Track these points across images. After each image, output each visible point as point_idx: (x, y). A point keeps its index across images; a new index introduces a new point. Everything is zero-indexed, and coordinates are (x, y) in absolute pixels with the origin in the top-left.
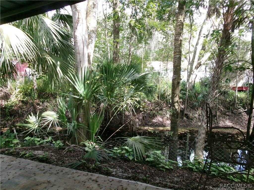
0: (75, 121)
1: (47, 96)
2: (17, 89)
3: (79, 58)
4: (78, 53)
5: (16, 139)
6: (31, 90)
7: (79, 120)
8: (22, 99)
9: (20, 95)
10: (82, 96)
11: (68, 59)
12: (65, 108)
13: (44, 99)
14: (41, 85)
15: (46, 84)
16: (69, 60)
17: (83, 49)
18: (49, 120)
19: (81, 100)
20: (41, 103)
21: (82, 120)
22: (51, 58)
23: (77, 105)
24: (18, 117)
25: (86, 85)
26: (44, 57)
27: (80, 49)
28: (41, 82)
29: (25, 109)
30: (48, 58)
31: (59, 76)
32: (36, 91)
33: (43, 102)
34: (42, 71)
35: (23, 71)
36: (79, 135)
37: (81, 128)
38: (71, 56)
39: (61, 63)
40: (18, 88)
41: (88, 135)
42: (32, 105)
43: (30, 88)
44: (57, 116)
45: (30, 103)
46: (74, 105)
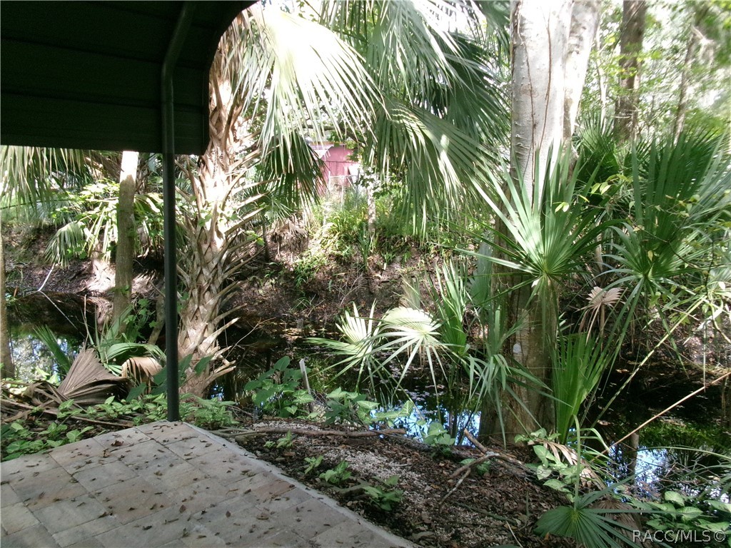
0: (500, 356)
1: (403, 244)
2: (326, 223)
3: (529, 110)
4: (525, 92)
5: (305, 388)
6: (361, 226)
7: (514, 351)
8: (336, 252)
9: (333, 240)
10: (531, 261)
11: (477, 125)
12: (462, 301)
13: (394, 253)
14: (386, 213)
15: (402, 211)
16: (480, 129)
17: (550, 72)
18: (406, 342)
19: (527, 279)
20: (385, 265)
21: (526, 353)
22: (421, 124)
23: (510, 293)
24: (326, 302)
25: (550, 217)
26: (398, 122)
27: (534, 74)
28: (386, 205)
29: (343, 280)
30: (412, 125)
31: (443, 185)
32: (374, 230)
33: (390, 263)
34: (392, 170)
35: (343, 174)
36: (511, 406)
37: (520, 383)
38: (485, 114)
39: (454, 142)
40: (327, 221)
41: (544, 408)
42: (361, 271)
43: (358, 221)
44: (434, 329)
45: (356, 265)
46: (496, 292)
